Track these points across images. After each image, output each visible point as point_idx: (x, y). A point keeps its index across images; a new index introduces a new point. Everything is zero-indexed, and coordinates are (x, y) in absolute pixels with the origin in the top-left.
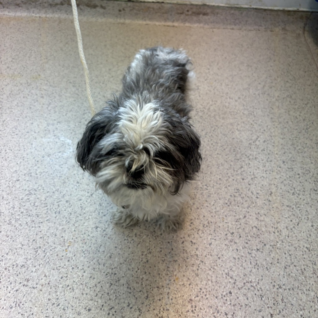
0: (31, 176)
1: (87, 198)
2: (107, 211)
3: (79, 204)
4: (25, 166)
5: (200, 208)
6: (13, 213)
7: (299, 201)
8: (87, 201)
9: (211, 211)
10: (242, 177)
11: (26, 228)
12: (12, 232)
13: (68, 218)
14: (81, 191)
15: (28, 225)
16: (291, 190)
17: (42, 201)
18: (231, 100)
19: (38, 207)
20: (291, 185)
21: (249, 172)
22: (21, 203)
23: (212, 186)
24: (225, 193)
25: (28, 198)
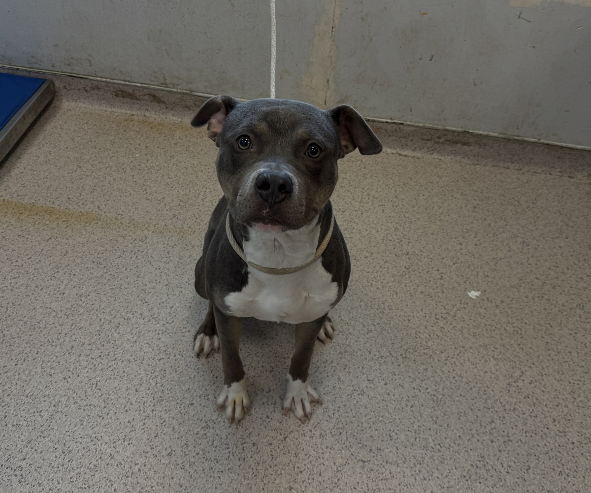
0: (208, 399)
1: (279, 442)
2: (304, 466)
3: (269, 450)
4: (201, 383)
5: (428, 480)
6: (187, 453)
7: (566, 485)
8: (279, 447)
9: (442, 486)
10: (492, 438)
11: (203, 477)
12: (186, 481)
13: (255, 470)
14: (272, 430)
15: (205, 473)
16: (558, 467)
17: (223, 440)
18: (490, 304)
19: (218, 448)
20: (559, 460)
21: (501, 431)
22: (197, 440)
23: (447, 446)
24: (464, 460)
25: (205, 432)
